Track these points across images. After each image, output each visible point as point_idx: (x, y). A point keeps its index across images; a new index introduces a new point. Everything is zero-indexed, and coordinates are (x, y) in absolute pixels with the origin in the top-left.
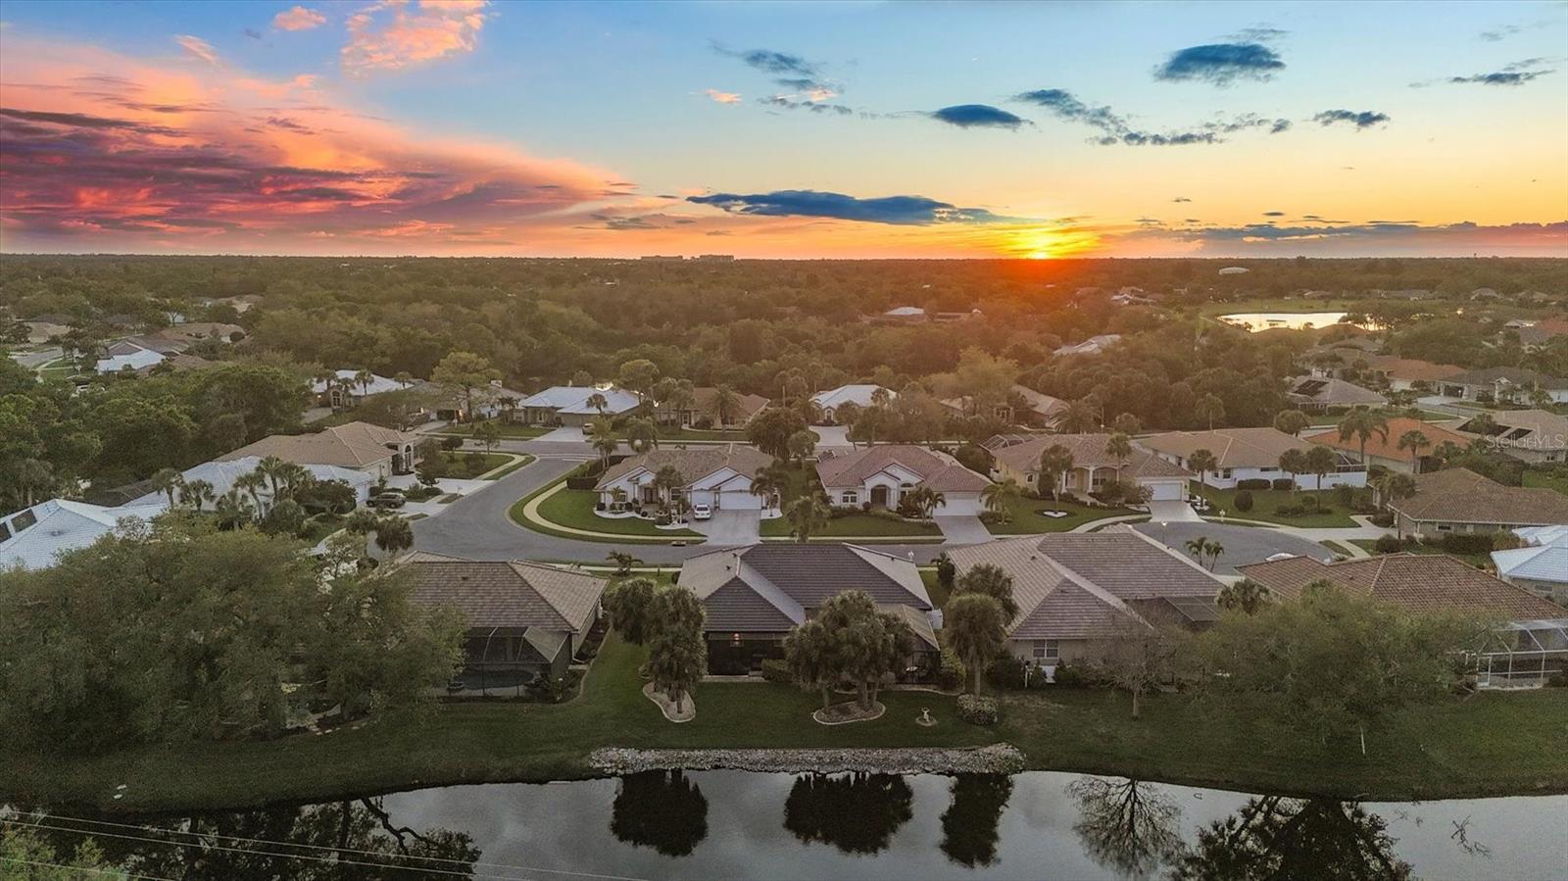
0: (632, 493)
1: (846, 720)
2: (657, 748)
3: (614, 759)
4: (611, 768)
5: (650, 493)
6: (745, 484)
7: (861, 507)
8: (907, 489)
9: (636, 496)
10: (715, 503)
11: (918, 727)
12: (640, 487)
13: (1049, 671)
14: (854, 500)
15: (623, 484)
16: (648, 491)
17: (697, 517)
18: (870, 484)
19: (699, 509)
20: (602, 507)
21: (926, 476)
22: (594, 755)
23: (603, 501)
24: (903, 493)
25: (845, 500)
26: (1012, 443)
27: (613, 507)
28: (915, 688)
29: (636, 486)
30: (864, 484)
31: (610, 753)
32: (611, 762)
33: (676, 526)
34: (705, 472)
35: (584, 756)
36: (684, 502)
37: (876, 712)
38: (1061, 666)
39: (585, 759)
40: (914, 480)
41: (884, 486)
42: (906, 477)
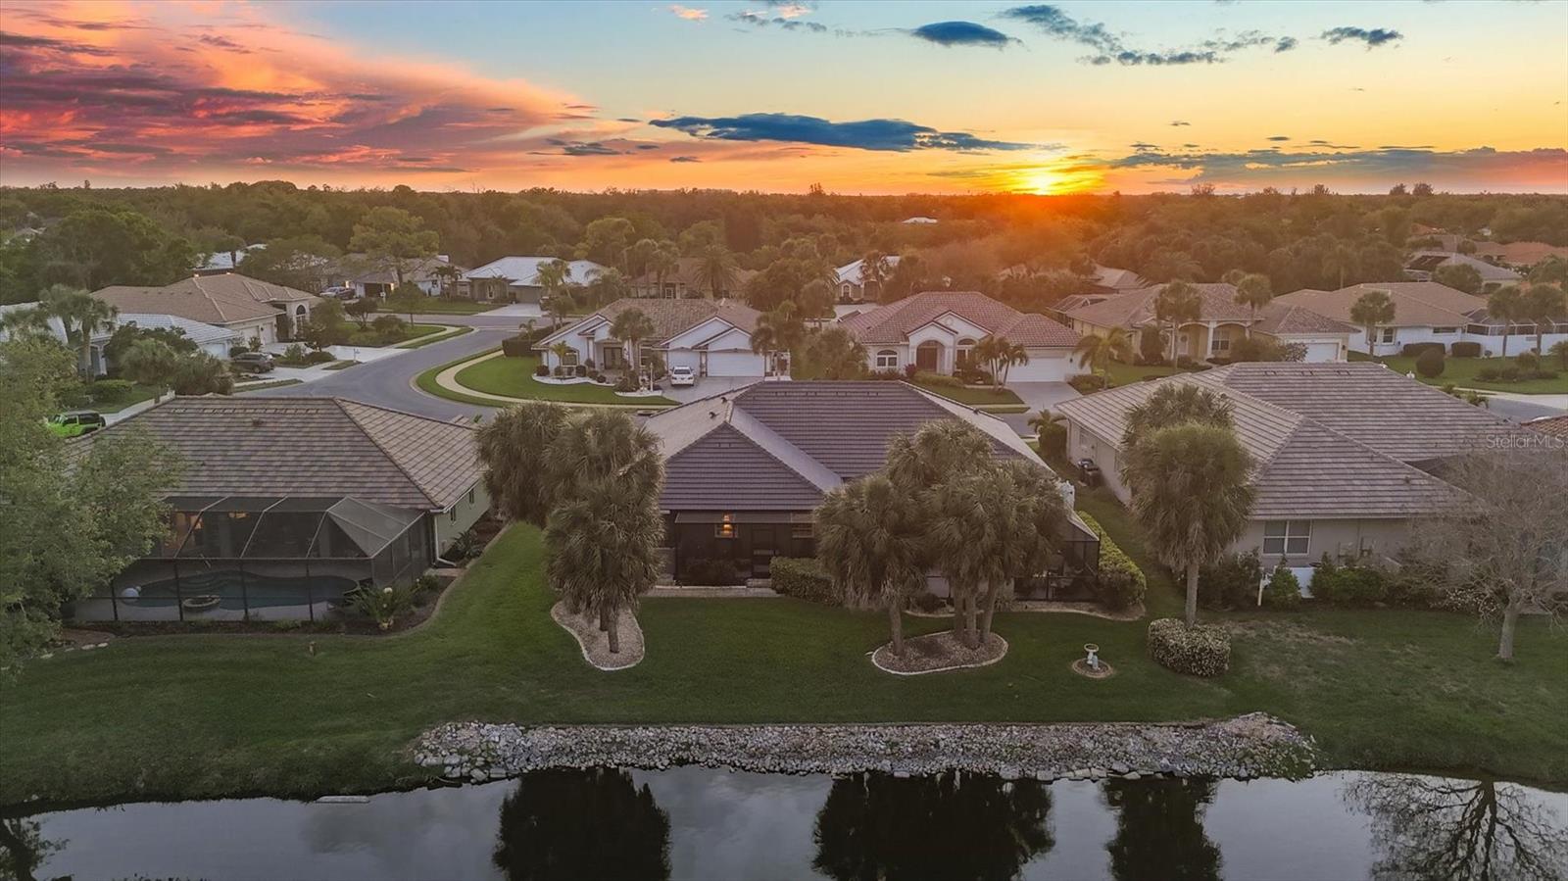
0: (585, 352)
1: (934, 667)
2: (564, 720)
3: (469, 746)
4: (460, 765)
5: (610, 351)
6: (741, 341)
7: (903, 372)
8: (967, 348)
9: (591, 357)
10: (701, 366)
11: (1076, 679)
12: (597, 344)
13: (1303, 575)
14: (893, 362)
15: (572, 340)
16: (608, 352)
17: (674, 382)
18: (916, 340)
19: (677, 372)
20: (544, 371)
21: (994, 329)
22: (428, 739)
23: (545, 364)
24: (961, 353)
25: (881, 362)
26: (1094, 302)
27: (558, 372)
28: (1055, 608)
29: (591, 342)
30: (907, 339)
31: (464, 734)
32: (461, 752)
33: (645, 393)
34: (686, 326)
35: (407, 739)
36: (658, 363)
37: (992, 651)
38: (1324, 569)
39: (409, 747)
40: (977, 334)
41: (936, 342)
42: (965, 330)
